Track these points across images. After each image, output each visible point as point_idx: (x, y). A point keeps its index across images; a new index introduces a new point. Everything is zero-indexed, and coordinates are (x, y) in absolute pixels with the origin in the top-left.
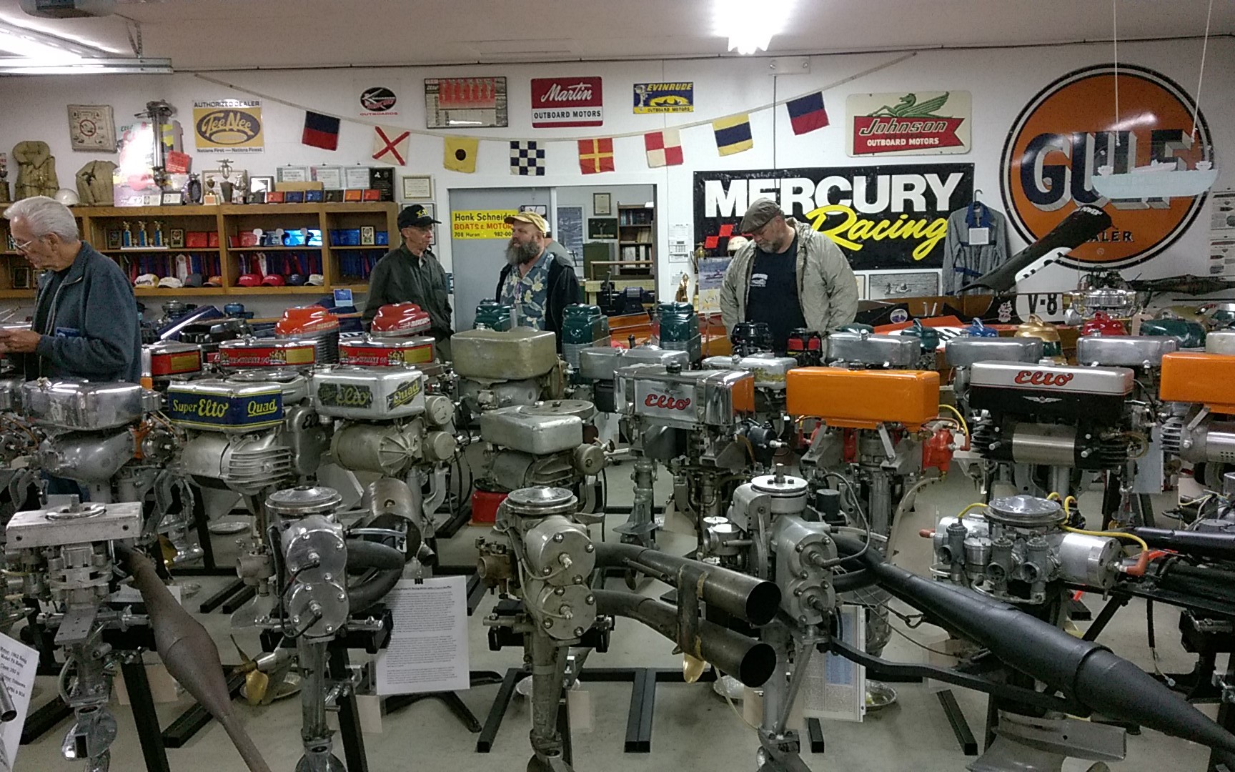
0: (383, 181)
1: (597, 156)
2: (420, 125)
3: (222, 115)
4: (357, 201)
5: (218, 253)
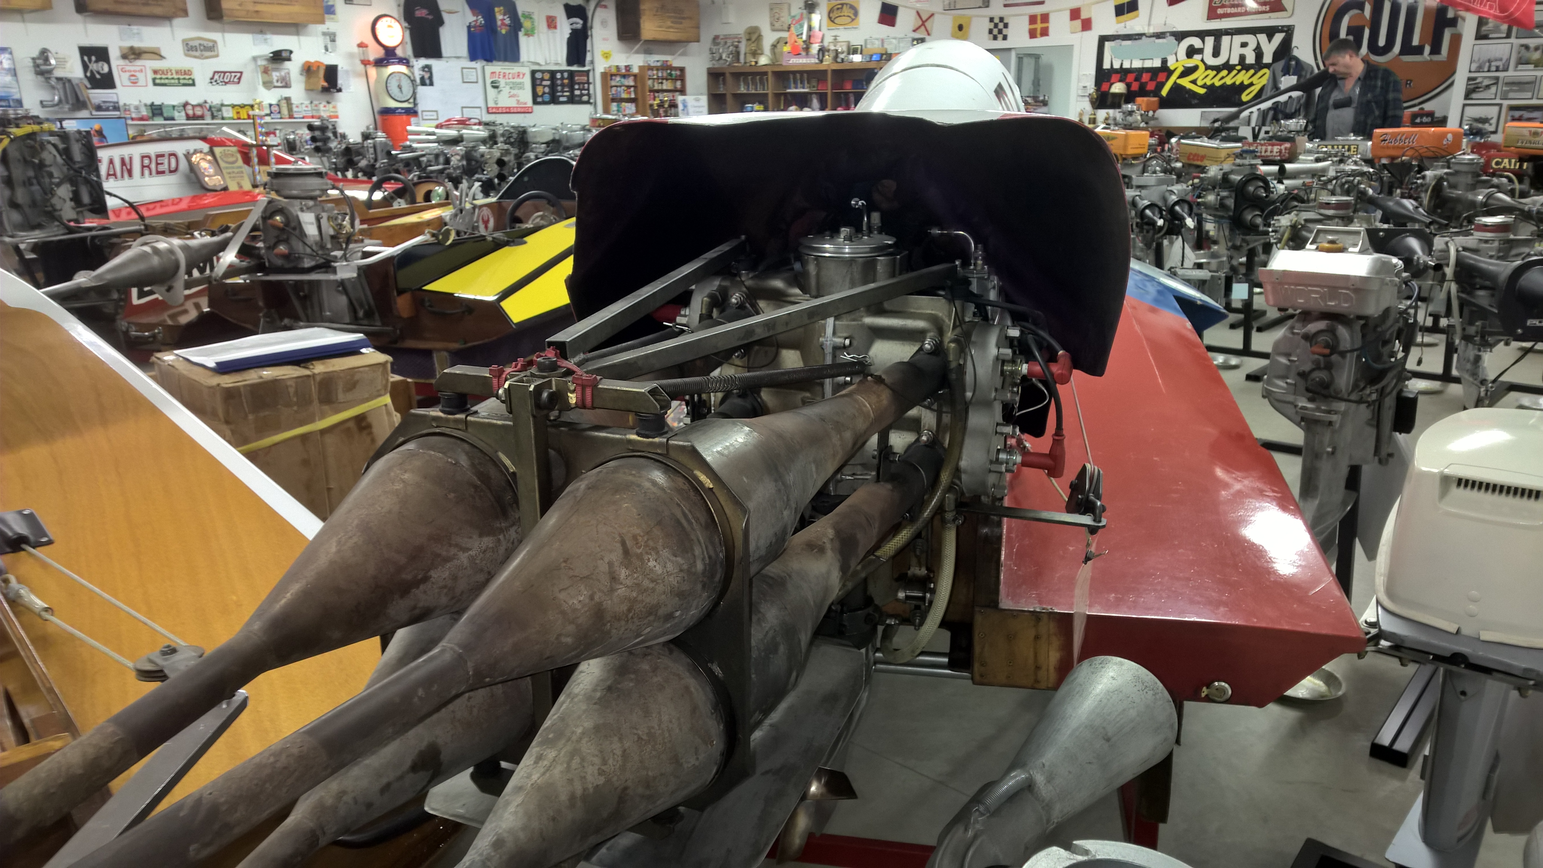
1: (1039, 26)
2: (940, 9)
3: (840, 7)
5: (827, 93)
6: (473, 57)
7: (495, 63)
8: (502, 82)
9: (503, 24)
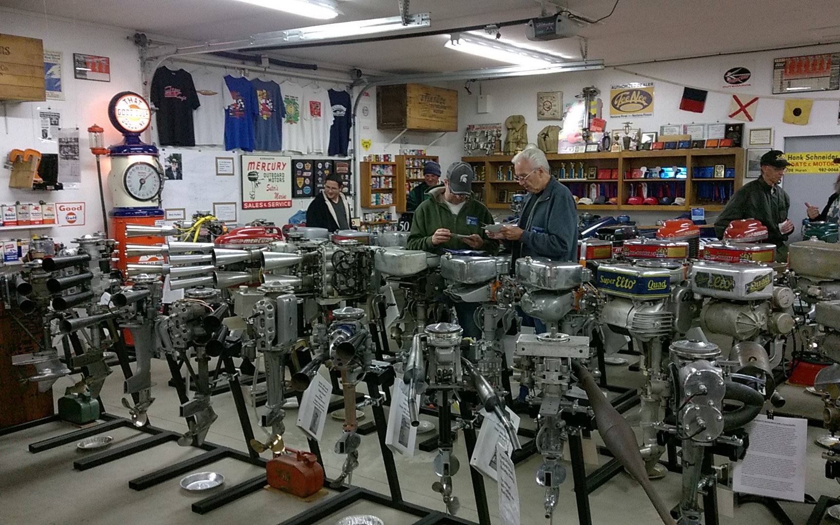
0: (734, 133)
2: (767, 91)
3: (628, 93)
4: (714, 147)
5: (617, 182)
6: (230, 145)
7: (254, 152)
8: (261, 174)
9: (265, 109)
